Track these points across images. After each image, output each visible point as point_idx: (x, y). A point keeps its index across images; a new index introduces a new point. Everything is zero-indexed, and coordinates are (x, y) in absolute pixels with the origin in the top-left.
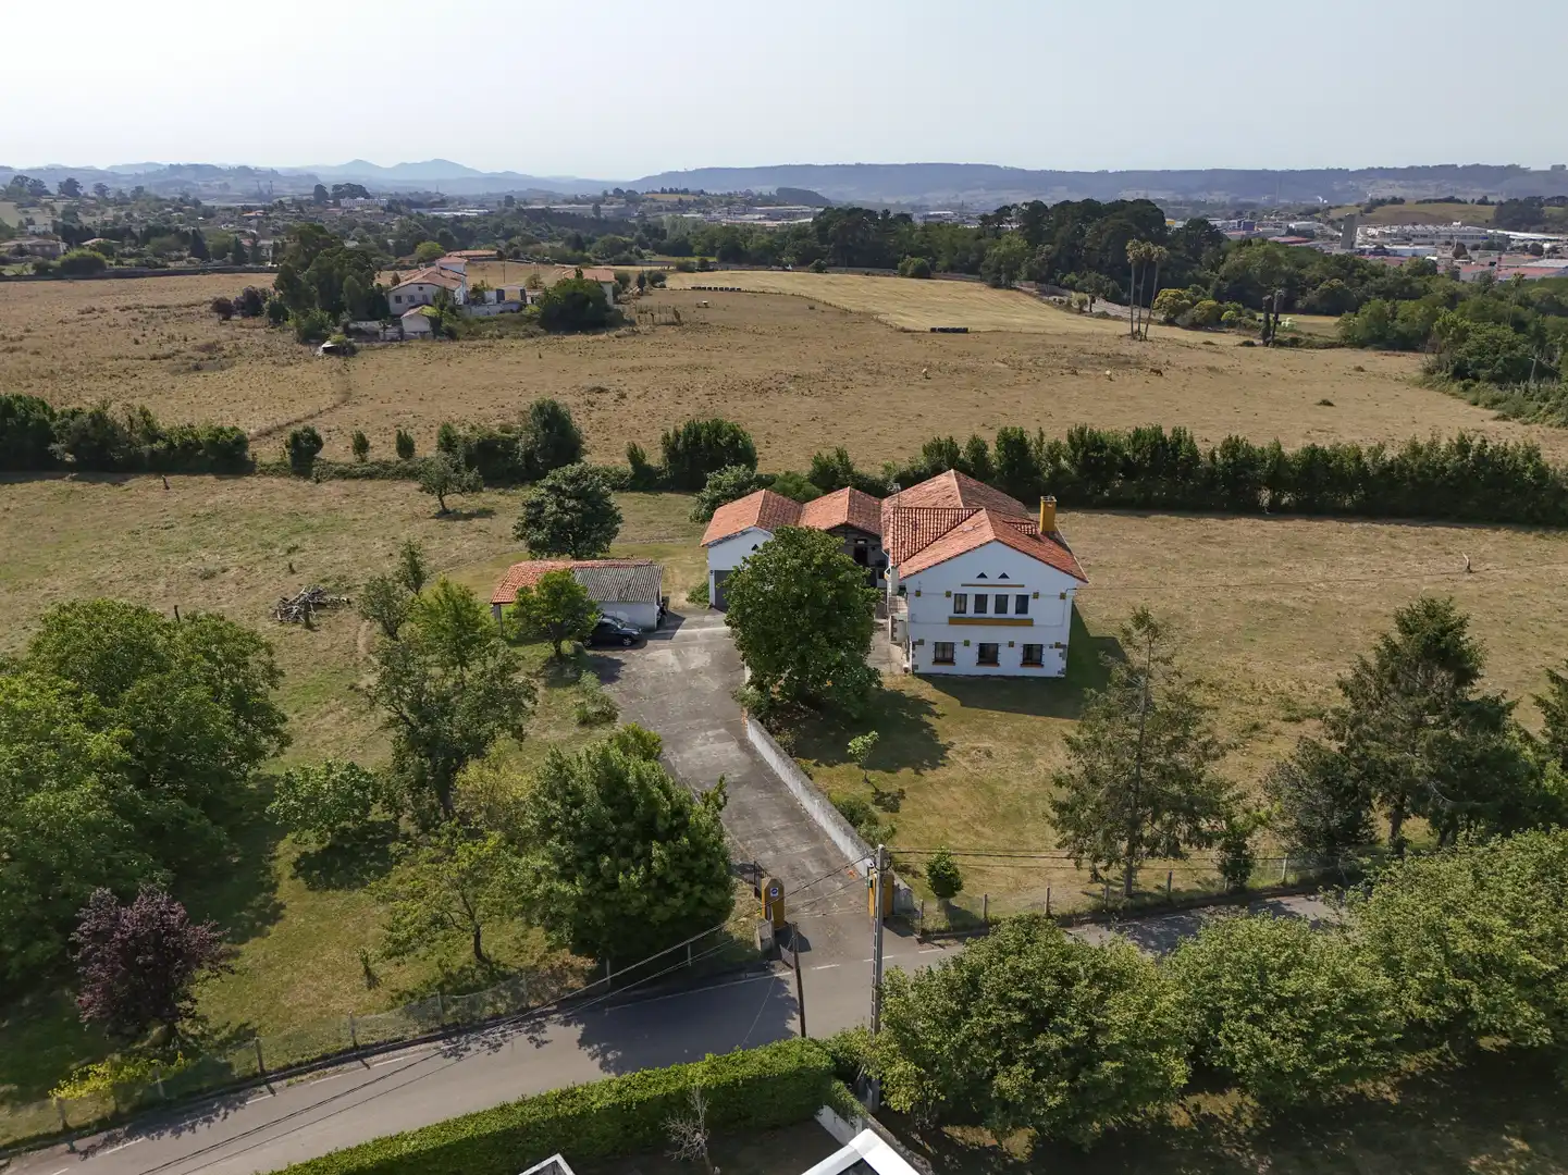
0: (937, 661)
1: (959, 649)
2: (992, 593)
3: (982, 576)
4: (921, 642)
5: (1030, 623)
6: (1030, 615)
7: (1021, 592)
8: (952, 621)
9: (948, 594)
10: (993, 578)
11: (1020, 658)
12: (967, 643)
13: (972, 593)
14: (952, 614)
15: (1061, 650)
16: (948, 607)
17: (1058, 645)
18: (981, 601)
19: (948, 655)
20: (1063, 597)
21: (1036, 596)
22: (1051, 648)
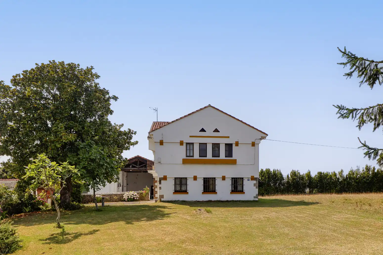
0: (176, 192)
1: (190, 182)
2: (210, 142)
3: (203, 130)
4: (165, 178)
5: (234, 162)
6: (234, 157)
7: (228, 141)
8: (185, 162)
9: (181, 143)
10: (209, 132)
11: (229, 188)
12: (195, 178)
13: (197, 141)
14: (185, 157)
15: (255, 182)
16: (182, 152)
17: (253, 178)
18: (203, 148)
19: (183, 188)
20: (253, 144)
21: (237, 144)
22: (248, 180)
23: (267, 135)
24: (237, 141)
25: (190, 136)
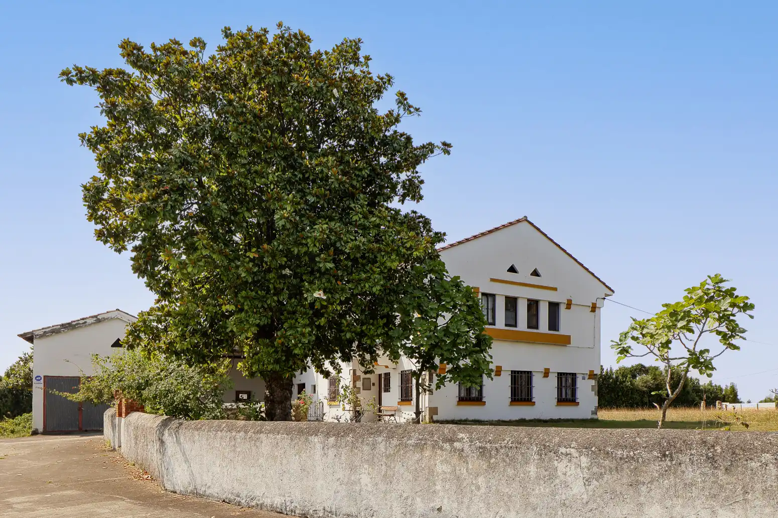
2: (523, 295)
3: (513, 269)
6: (561, 331)
7: (554, 297)
10: (524, 275)
11: (555, 394)
12: (498, 371)
13: (501, 291)
15: (593, 382)
17: (591, 375)
20: (594, 308)
21: (569, 305)
22: (584, 378)
23: (613, 291)
24: (570, 298)
25: (493, 280)
